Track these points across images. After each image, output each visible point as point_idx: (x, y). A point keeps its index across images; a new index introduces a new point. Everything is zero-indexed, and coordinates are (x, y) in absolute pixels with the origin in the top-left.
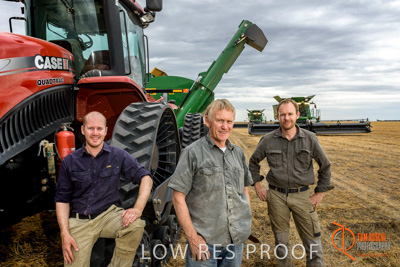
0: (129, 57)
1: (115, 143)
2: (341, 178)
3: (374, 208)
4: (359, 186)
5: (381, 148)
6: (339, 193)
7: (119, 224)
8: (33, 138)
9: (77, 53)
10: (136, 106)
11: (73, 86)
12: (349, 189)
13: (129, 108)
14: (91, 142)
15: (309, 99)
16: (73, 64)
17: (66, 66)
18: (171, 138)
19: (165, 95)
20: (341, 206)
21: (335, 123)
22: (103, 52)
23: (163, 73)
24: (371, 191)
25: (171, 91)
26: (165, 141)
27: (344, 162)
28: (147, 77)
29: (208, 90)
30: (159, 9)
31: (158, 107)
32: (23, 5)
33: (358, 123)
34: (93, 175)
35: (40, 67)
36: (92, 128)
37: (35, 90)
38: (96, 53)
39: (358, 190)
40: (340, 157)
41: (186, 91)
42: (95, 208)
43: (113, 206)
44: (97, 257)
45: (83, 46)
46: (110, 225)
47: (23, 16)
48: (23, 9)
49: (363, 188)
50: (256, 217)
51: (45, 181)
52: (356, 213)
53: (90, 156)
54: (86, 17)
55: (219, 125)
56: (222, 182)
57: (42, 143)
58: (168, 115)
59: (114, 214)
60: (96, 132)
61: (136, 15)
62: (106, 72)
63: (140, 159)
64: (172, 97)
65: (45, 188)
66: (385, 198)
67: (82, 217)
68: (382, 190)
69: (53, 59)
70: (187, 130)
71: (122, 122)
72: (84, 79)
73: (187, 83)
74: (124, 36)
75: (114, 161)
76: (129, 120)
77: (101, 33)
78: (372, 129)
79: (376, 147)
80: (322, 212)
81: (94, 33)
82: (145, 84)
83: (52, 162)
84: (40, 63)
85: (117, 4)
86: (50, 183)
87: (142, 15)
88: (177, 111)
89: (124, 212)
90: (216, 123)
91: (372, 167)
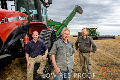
0: (43, 16)
1: (40, 39)
2: (104, 52)
3: (112, 60)
4: (109, 54)
5: (117, 44)
6: (102, 56)
7: (41, 59)
8: (18, 38)
9: (29, 15)
10: (45, 30)
11: (28, 24)
12: (106, 55)
13: (43, 30)
14: (35, 39)
15: (96, 28)
16: (28, 18)
17: (27, 19)
18: (54, 39)
19: (53, 27)
20: (102, 59)
21: (104, 36)
22: (36, 15)
23: (52, 20)
24: (112, 55)
25: (55, 26)
26: (53, 39)
27: (105, 47)
28: (48, 22)
29: (65, 26)
30: (51, 3)
31: (51, 30)
32: (15, 2)
33: (111, 36)
34: (35, 47)
35: (20, 19)
36: (35, 35)
37: (19, 25)
38: (34, 15)
39: (108, 55)
40: (104, 46)
41: (59, 26)
42: (35, 55)
43: (40, 55)
44: (35, 67)
45: (31, 13)
46: (39, 59)
47: (14, 5)
48: (14, 3)
49: (110, 55)
50: (78, 61)
51: (21, 49)
52: (106, 61)
53: (34, 42)
54: (31, 5)
55: (65, 35)
56: (65, 52)
57: (21, 39)
58: (54, 33)
59: (40, 57)
60: (36, 36)
61: (45, 5)
62: (37, 20)
63: (46, 44)
64: (55, 27)
65: (21, 51)
66: (116, 57)
67: (32, 57)
68: (115, 55)
69: (23, 17)
70: (59, 37)
71: (41, 34)
72: (31, 23)
73: (59, 23)
74: (42, 10)
75: (40, 44)
76: (43, 33)
77: (35, 9)
78: (115, 38)
79: (116, 43)
80: (96, 60)
81: (33, 9)
82: (47, 24)
83: (23, 44)
84: (20, 18)
85: (40, 2)
86: (22, 50)
87: (47, 4)
88: (56, 32)
89: (42, 56)
90: (64, 35)
91: (114, 49)
